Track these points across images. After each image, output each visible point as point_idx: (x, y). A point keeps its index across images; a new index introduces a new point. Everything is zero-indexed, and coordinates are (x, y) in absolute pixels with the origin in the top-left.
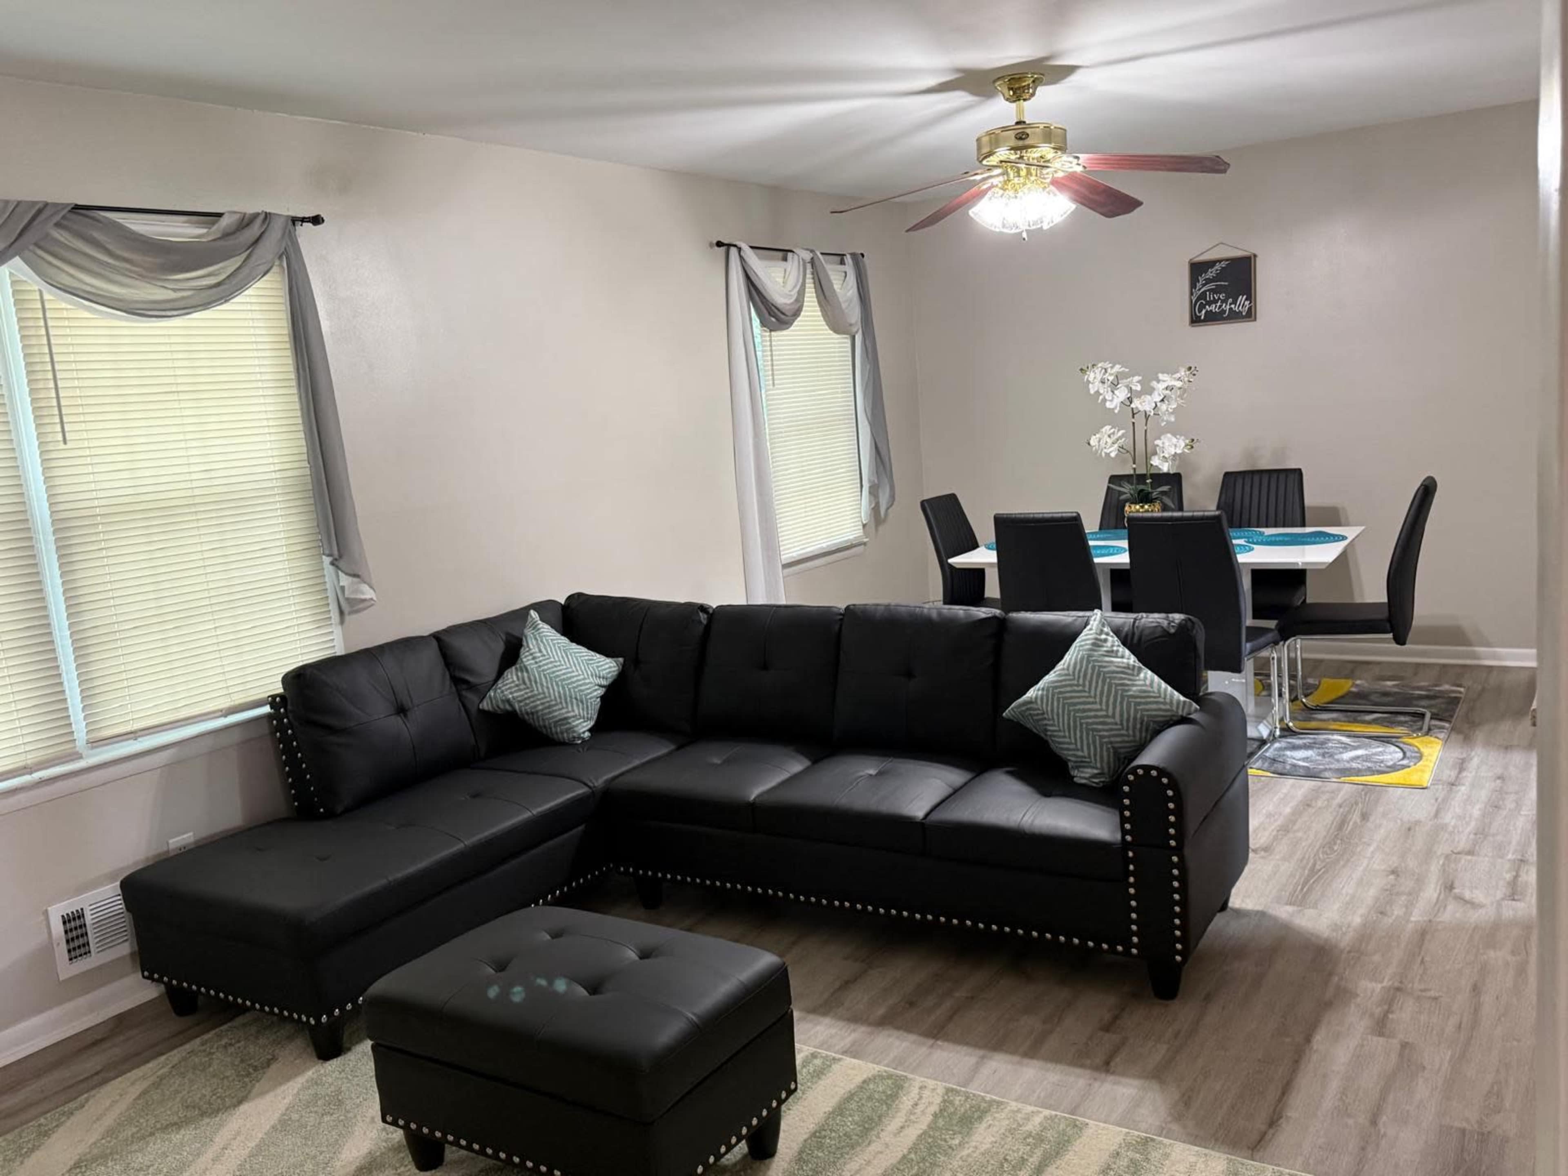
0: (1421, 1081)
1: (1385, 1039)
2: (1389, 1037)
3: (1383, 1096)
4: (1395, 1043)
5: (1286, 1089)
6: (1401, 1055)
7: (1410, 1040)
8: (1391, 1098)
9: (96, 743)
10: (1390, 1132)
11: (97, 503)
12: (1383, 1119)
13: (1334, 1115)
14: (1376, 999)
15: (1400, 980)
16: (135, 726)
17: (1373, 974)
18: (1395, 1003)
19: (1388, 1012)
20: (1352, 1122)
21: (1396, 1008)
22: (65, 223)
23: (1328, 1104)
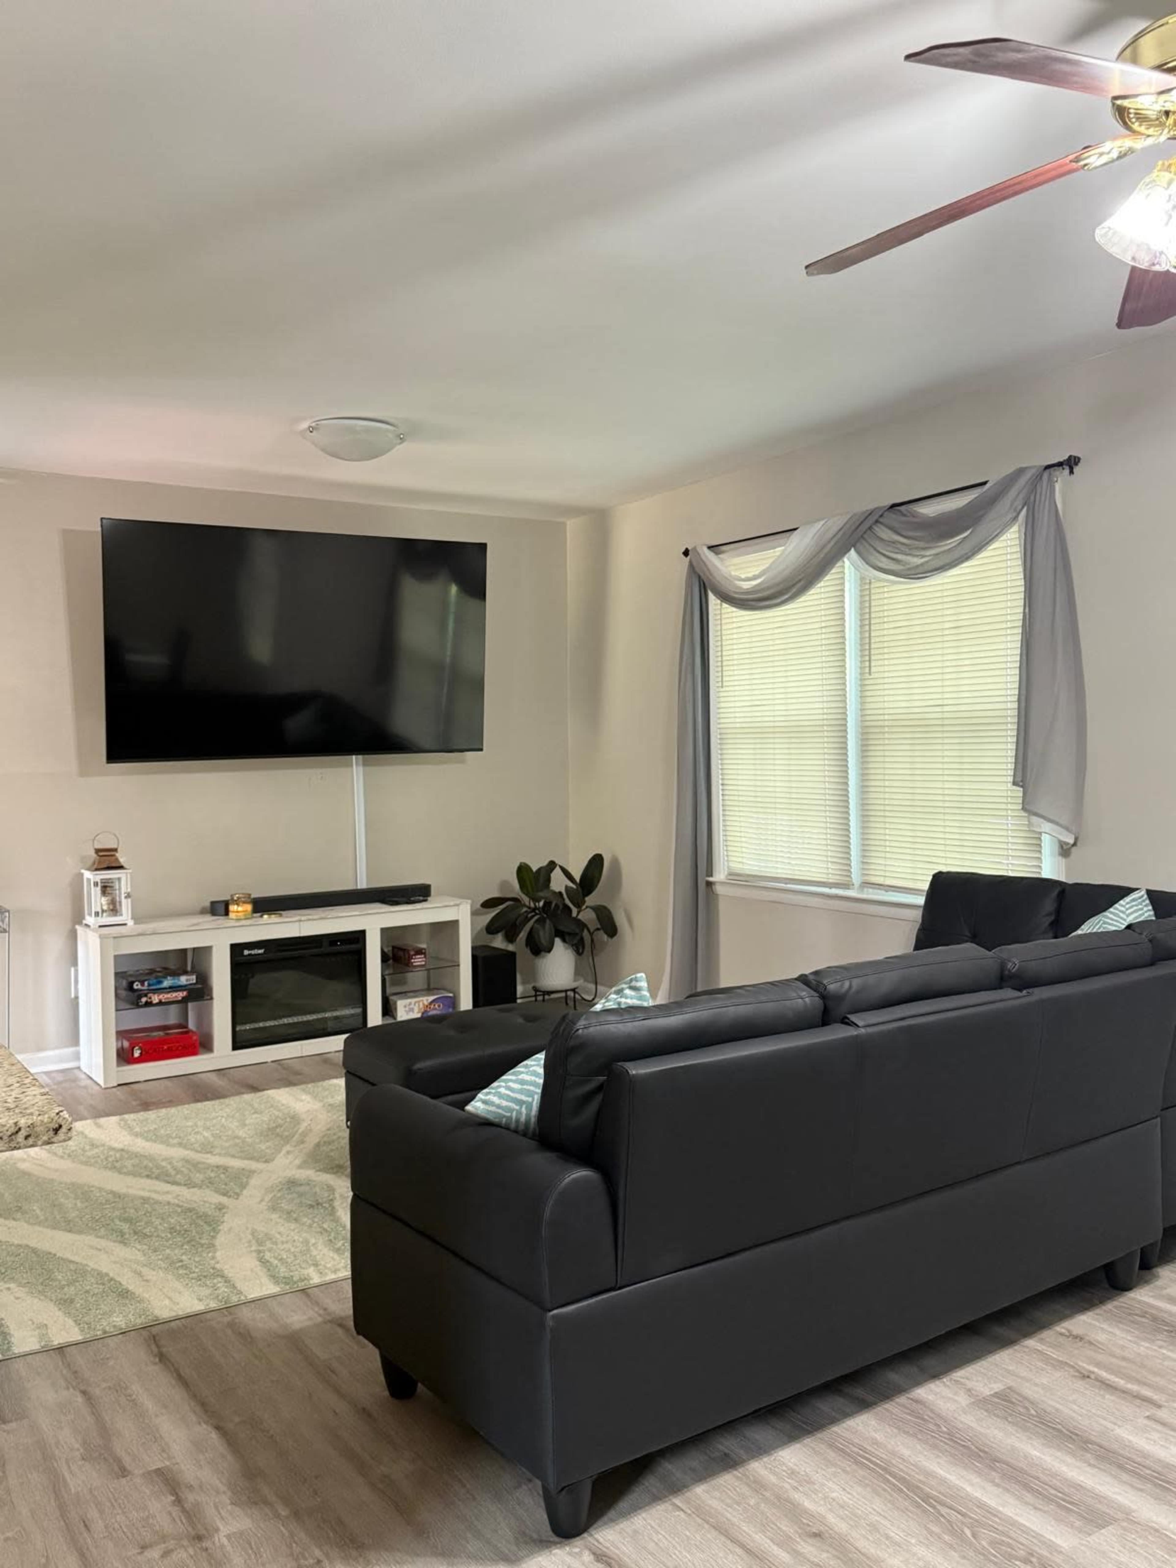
0: (77, 1446)
1: (149, 1470)
2: (148, 1473)
3: (98, 1417)
4: (137, 1472)
5: (183, 1381)
6: (118, 1461)
7: (124, 1480)
8: (89, 1418)
9: (866, 884)
10: (65, 1393)
11: (886, 717)
12: (80, 1399)
13: (122, 1383)
14: (210, 1512)
15: (210, 1551)
16: (888, 882)
17: (250, 1544)
18: (183, 1518)
19: (179, 1501)
20: (104, 1385)
21: (176, 1511)
22: (881, 520)
23: (136, 1388)
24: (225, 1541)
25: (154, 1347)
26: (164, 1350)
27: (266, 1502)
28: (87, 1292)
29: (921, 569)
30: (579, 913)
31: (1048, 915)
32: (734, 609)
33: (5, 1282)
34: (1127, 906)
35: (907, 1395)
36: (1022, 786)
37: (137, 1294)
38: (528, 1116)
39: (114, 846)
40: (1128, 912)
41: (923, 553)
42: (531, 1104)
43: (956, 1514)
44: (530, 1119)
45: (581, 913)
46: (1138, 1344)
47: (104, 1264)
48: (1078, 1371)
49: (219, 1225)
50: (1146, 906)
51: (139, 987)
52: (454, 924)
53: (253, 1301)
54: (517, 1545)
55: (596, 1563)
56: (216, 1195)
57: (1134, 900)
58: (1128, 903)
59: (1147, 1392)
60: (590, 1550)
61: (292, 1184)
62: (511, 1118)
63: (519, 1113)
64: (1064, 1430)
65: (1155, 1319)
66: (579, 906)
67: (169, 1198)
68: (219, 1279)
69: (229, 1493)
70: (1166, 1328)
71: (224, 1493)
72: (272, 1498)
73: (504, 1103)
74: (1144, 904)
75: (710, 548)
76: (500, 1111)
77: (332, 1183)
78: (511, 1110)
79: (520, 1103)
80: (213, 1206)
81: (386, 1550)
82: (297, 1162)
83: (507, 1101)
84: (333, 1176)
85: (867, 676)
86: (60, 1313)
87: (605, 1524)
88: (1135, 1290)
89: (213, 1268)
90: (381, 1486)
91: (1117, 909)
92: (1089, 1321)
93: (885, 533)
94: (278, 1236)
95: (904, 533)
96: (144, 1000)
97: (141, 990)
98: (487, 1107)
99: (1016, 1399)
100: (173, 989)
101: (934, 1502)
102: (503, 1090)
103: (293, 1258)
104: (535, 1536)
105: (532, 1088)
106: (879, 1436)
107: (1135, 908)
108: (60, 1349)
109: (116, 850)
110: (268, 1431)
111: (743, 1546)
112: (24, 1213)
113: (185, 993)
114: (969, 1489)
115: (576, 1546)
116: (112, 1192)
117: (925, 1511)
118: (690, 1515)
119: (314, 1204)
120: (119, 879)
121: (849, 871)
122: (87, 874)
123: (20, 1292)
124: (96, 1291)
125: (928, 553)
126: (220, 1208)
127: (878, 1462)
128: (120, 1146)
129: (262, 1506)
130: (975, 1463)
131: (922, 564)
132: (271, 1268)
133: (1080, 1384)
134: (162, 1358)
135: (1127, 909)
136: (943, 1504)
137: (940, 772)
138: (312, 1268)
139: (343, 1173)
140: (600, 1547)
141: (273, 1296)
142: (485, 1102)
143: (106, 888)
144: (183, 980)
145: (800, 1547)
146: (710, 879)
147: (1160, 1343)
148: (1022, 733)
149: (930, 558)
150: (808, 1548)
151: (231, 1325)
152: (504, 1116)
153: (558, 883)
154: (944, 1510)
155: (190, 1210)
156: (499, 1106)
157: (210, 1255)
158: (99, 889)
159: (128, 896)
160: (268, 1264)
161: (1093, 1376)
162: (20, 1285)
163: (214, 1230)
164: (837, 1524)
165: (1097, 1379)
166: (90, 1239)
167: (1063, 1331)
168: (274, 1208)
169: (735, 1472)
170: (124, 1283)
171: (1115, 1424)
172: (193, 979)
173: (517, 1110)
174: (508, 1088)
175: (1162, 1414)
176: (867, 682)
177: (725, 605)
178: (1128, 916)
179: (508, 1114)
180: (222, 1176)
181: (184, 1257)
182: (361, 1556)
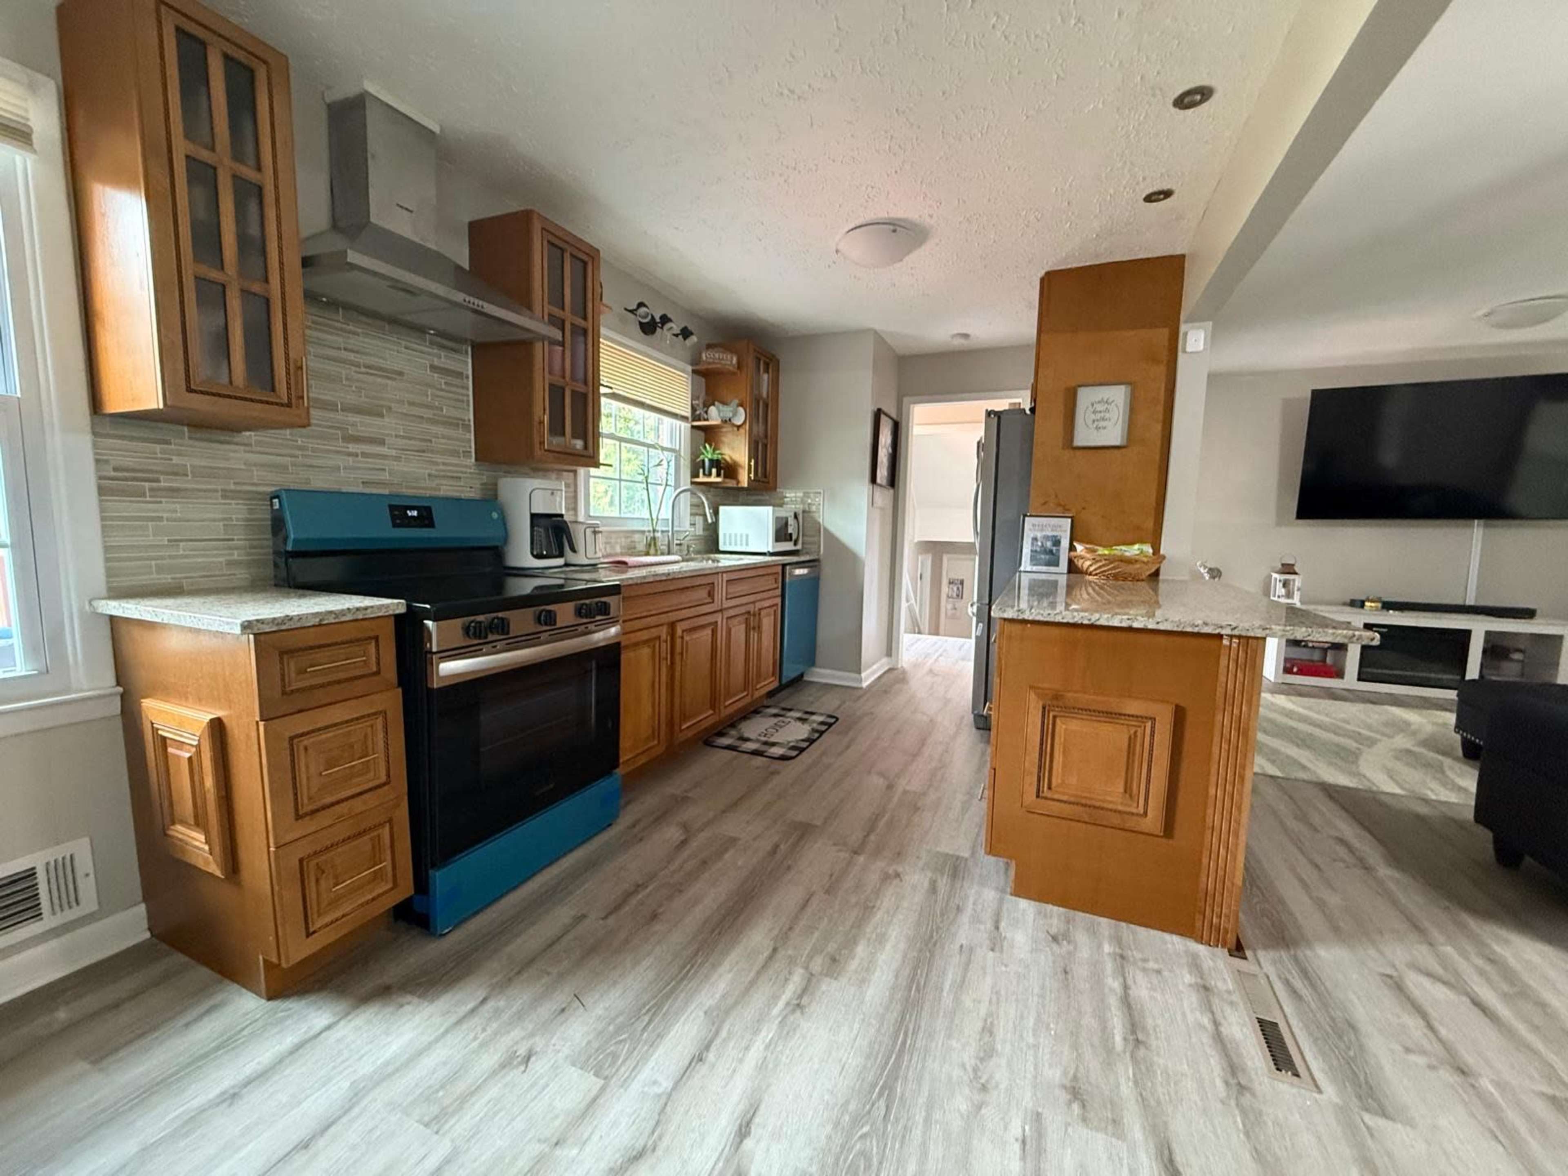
25: (1326, 792)
28: (1282, 760)
39: (1293, 562)
47: (1289, 752)
49: (1359, 756)
53: (1388, 793)
56: (1355, 743)
61: (1409, 751)
67: (1324, 736)
68: (1363, 778)
80: (1354, 747)
89: (1358, 772)
94: (1401, 771)
103: (1414, 783)
108: (1272, 777)
109: (1294, 565)
116: (1288, 725)
120: (1294, 580)
122: (1275, 575)
124: (1287, 761)
126: (1359, 749)
128: (1289, 708)
134: (1331, 797)
141: (1402, 795)
143: (1285, 584)
151: (1374, 798)
155: (1338, 745)
157: (1355, 766)
158: (1281, 583)
159: (1299, 589)
160: (1396, 781)
163: (1356, 757)
168: (1396, 759)
170: (1303, 762)
181: (1338, 763)
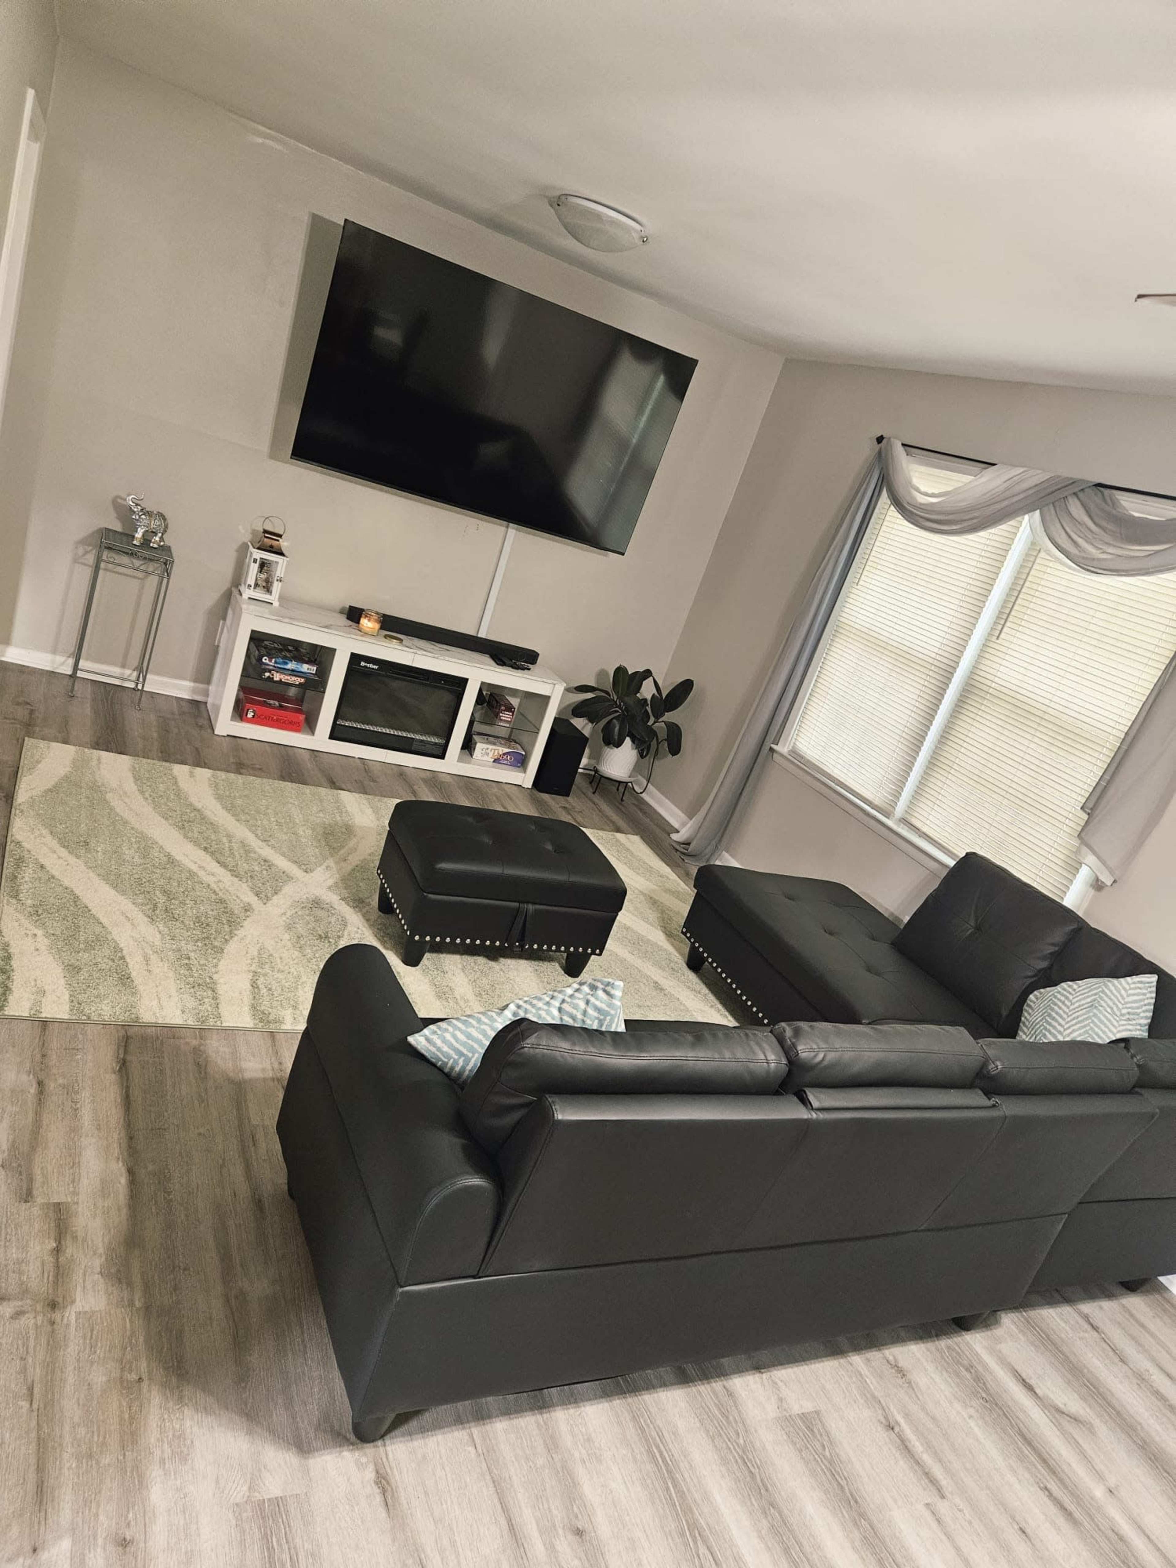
1: (51, 1201)
2: (48, 1205)
3: (38, 1115)
4: (40, 1200)
5: (127, 1102)
6: (30, 1179)
7: (24, 1206)
8: (31, 1116)
9: (904, 821)
10: (24, 1078)
11: (993, 685)
12: (33, 1090)
13: (76, 1085)
14: (77, 1276)
15: (55, 1326)
16: (925, 829)
17: (92, 1331)
18: (51, 1274)
19: (57, 1251)
20: (61, 1081)
21: (50, 1260)
22: (1081, 495)
23: (85, 1095)
24: (73, 1318)
25: (121, 1051)
26: (129, 1058)
27: (130, 1284)
28: (96, 964)
29: (1095, 563)
30: (655, 722)
31: (1053, 945)
32: (900, 516)
33: (36, 927)
34: (1132, 986)
35: (725, 1383)
36: (1089, 814)
37: (136, 982)
38: (463, 1068)
39: (281, 533)
40: (1130, 992)
41: (1105, 547)
42: (470, 1059)
43: (711, 1560)
44: (464, 1071)
45: (657, 724)
46: (951, 1403)
47: (123, 936)
48: (886, 1418)
49: (236, 929)
50: (1150, 992)
51: (267, 661)
52: (546, 699)
53: (225, 1030)
54: (316, 1430)
55: (373, 1485)
56: (250, 894)
57: (1141, 982)
58: (1134, 983)
59: (937, 1472)
60: (376, 1465)
61: (317, 903)
62: (447, 1063)
63: (456, 1062)
64: (847, 1491)
65: (978, 1379)
66: (657, 717)
67: (211, 880)
68: (210, 993)
69: (103, 1259)
70: (984, 1395)
71: (101, 1256)
72: (137, 1280)
73: (445, 1049)
74: (1149, 989)
75: (903, 445)
76: (439, 1054)
77: (348, 917)
78: (449, 1057)
79: (461, 1054)
80: (242, 905)
81: (204, 1390)
82: (330, 882)
83: (449, 1047)
84: (351, 910)
85: (994, 639)
86: (62, 981)
87: (403, 1435)
88: (972, 1331)
89: (211, 978)
90: (233, 1302)
91: (1121, 984)
92: (919, 1355)
93: (1075, 508)
94: (279, 961)
95: (1097, 520)
96: (267, 674)
97: (268, 665)
98: (428, 1045)
99: (819, 1430)
100: (294, 673)
101: (697, 1535)
102: (448, 1036)
103: (279, 990)
104: (337, 1427)
105: (476, 1046)
106: (681, 1425)
107: (1139, 991)
108: (45, 1024)
109: (280, 536)
110: (169, 1193)
111: (509, 1520)
112: (88, 851)
113: (303, 680)
114: (735, 1532)
115: (365, 1455)
116: (169, 856)
117: (687, 1544)
118: (479, 1455)
119: (323, 935)
121: (896, 804)
122: (251, 550)
123: (43, 942)
124: (104, 966)
125: (1111, 550)
126: (248, 908)
127: (668, 1459)
128: (199, 806)
129: (125, 1287)
130: (753, 1500)
131: (1099, 560)
132: (257, 997)
133: (882, 1435)
134: (123, 1067)
135: (1130, 989)
136: (705, 1541)
137: (1019, 760)
138: (290, 1010)
139: (361, 911)
140: (386, 1464)
141: (245, 1030)
142: (428, 1040)
144: (305, 668)
145: (558, 1542)
146: (774, 746)
147: (972, 1411)
148: (1115, 765)
149: (1109, 557)
150: (565, 1545)
151: (197, 1051)
152: (441, 1060)
153: (647, 691)
154: (703, 1550)
155: (222, 901)
156: (439, 1049)
157: (215, 961)
158: (257, 565)
160: (256, 990)
161: (897, 1429)
162: (47, 935)
163: (231, 932)
164: (603, 1527)
165: (899, 1436)
166: (126, 904)
167: (891, 1358)
168: (289, 928)
169: (539, 1416)
170: (130, 966)
171: (895, 1501)
172: (313, 669)
173: (454, 1060)
174: (454, 1036)
175: (943, 1507)
176: (991, 644)
177: (892, 508)
178: (1128, 996)
179: (446, 1060)
180: (265, 872)
181: (192, 955)
182: (178, 1387)
